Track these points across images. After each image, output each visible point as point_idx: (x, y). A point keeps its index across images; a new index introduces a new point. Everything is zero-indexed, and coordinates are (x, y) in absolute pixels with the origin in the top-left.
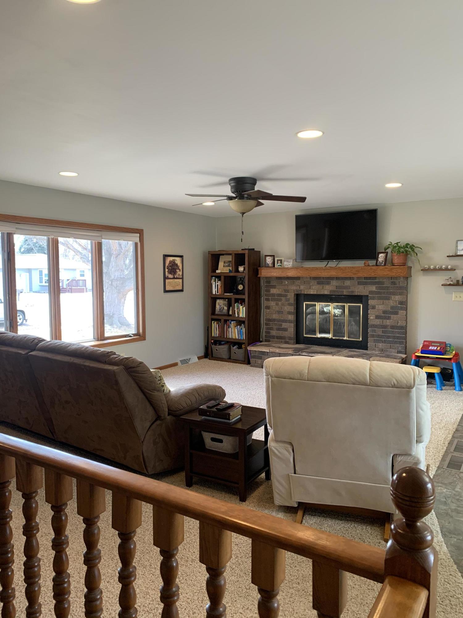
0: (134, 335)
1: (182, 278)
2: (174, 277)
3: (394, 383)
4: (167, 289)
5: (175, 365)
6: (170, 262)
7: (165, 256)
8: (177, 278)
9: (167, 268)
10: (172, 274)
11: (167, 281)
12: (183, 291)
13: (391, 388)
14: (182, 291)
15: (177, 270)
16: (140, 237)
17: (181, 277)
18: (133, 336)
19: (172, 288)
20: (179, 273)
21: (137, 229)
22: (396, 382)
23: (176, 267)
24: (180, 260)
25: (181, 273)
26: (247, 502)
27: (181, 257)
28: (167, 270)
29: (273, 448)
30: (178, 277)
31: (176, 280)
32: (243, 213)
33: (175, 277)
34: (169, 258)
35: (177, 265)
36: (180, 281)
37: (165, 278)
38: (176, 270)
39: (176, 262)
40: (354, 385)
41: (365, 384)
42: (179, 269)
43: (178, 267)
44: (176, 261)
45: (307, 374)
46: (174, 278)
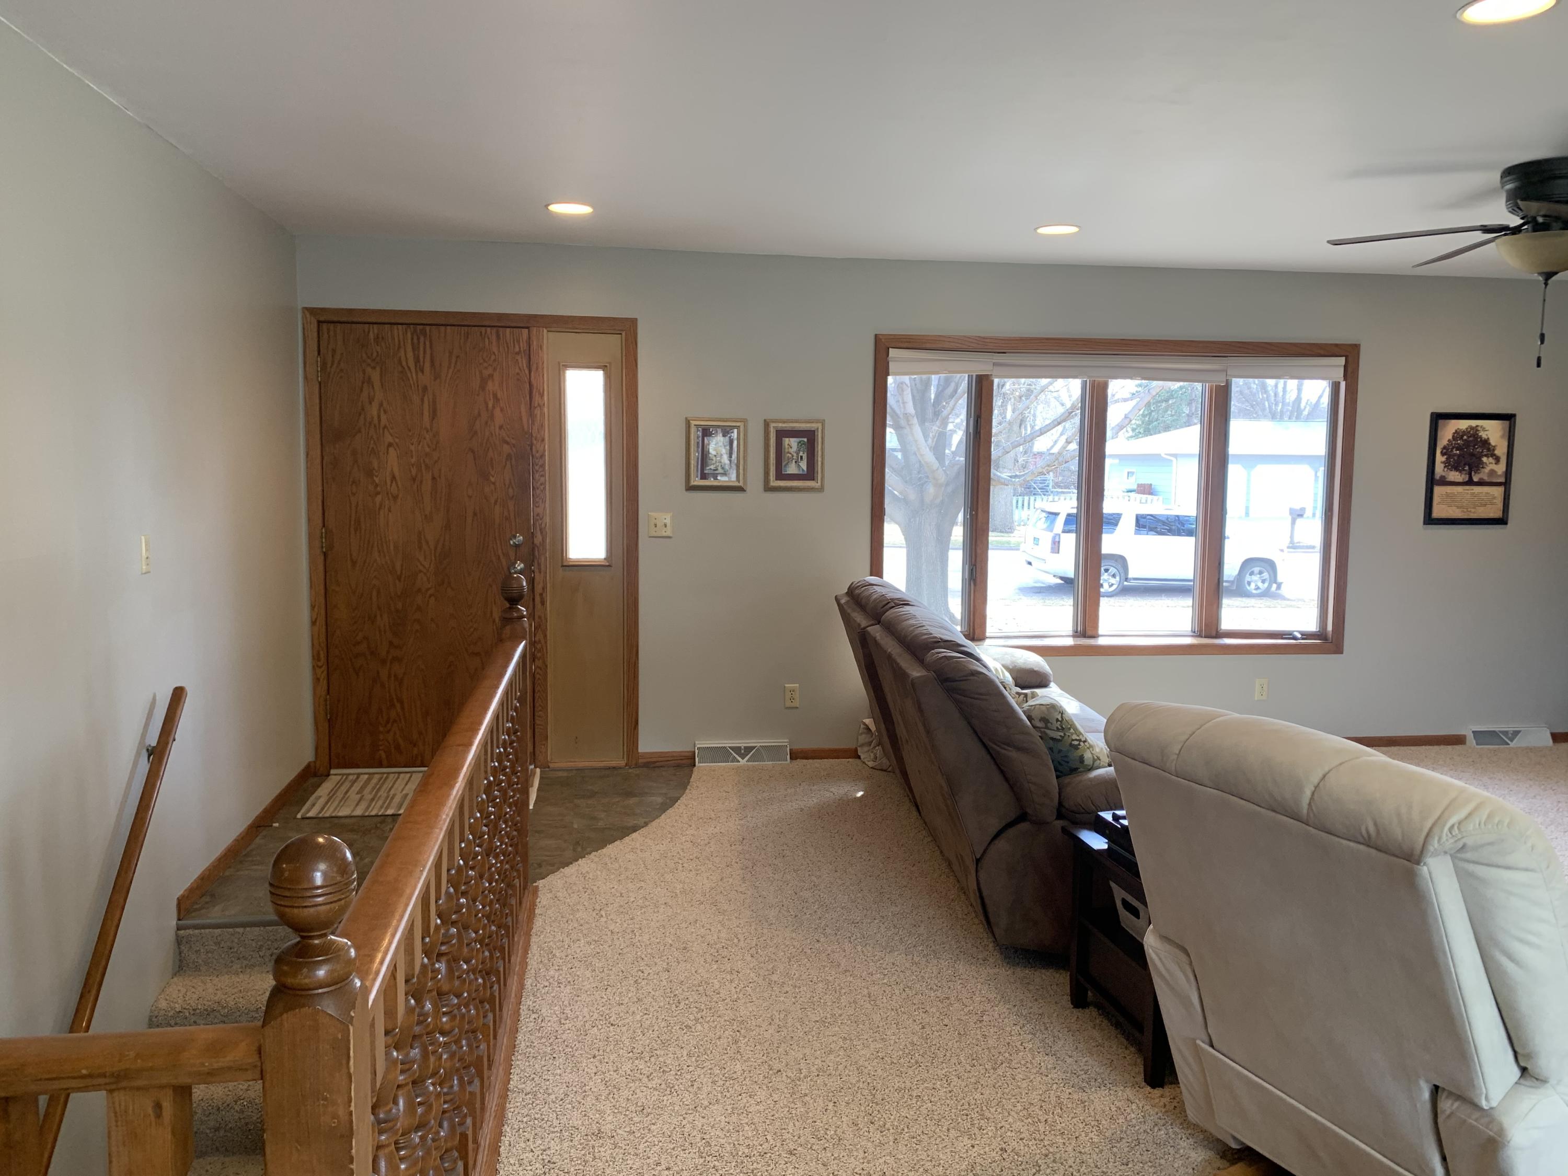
0: (1306, 635)
1: (1506, 484)
2: (1470, 477)
3: (1368, 832)
4: (1437, 513)
5: (1458, 740)
6: (1458, 435)
7: (1438, 419)
8: (1481, 483)
9: (1443, 454)
10: (1460, 472)
11: (1438, 490)
12: (1506, 523)
13: (1362, 847)
14: (1501, 521)
15: (1485, 459)
16: (1346, 367)
17: (1502, 480)
18: (1299, 636)
19: (1458, 510)
20: (1494, 468)
21: (1337, 345)
22: (1372, 829)
23: (1479, 450)
24: (1500, 427)
25: (1501, 468)
26: (1157, 1092)
27: (1509, 418)
28: (1440, 458)
29: (1151, 950)
30: (1486, 478)
31: (1477, 489)
32: (1548, 276)
33: (1475, 479)
34: (1453, 422)
35: (1486, 443)
36: (1498, 492)
37: (1432, 481)
38: (1480, 458)
39: (1483, 435)
40: (1273, 814)
41: (1296, 817)
42: (1493, 455)
43: (1489, 450)
44: (1484, 430)
45: (1175, 757)
46: (1470, 482)
